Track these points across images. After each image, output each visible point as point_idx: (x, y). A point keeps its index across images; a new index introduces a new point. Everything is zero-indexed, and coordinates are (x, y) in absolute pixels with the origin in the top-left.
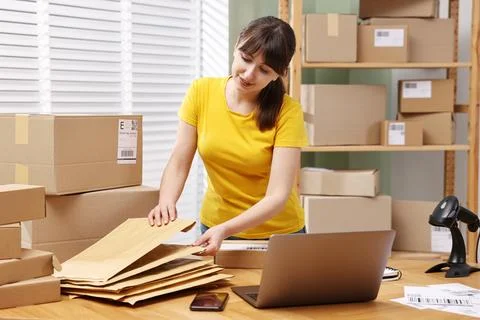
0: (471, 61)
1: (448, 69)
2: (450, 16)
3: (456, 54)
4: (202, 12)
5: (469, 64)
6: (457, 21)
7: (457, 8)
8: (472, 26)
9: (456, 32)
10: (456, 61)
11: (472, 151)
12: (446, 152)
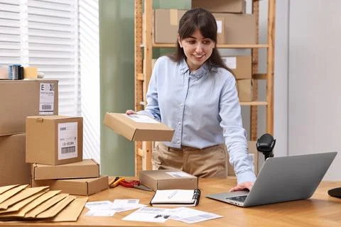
0: (268, 43)
1: (252, 49)
2: (253, 12)
3: (257, 39)
4: (79, 6)
5: (266, 46)
6: (258, 16)
7: (258, 6)
8: (269, 20)
9: (257, 24)
10: (257, 43)
11: (269, 106)
12: (251, 106)
